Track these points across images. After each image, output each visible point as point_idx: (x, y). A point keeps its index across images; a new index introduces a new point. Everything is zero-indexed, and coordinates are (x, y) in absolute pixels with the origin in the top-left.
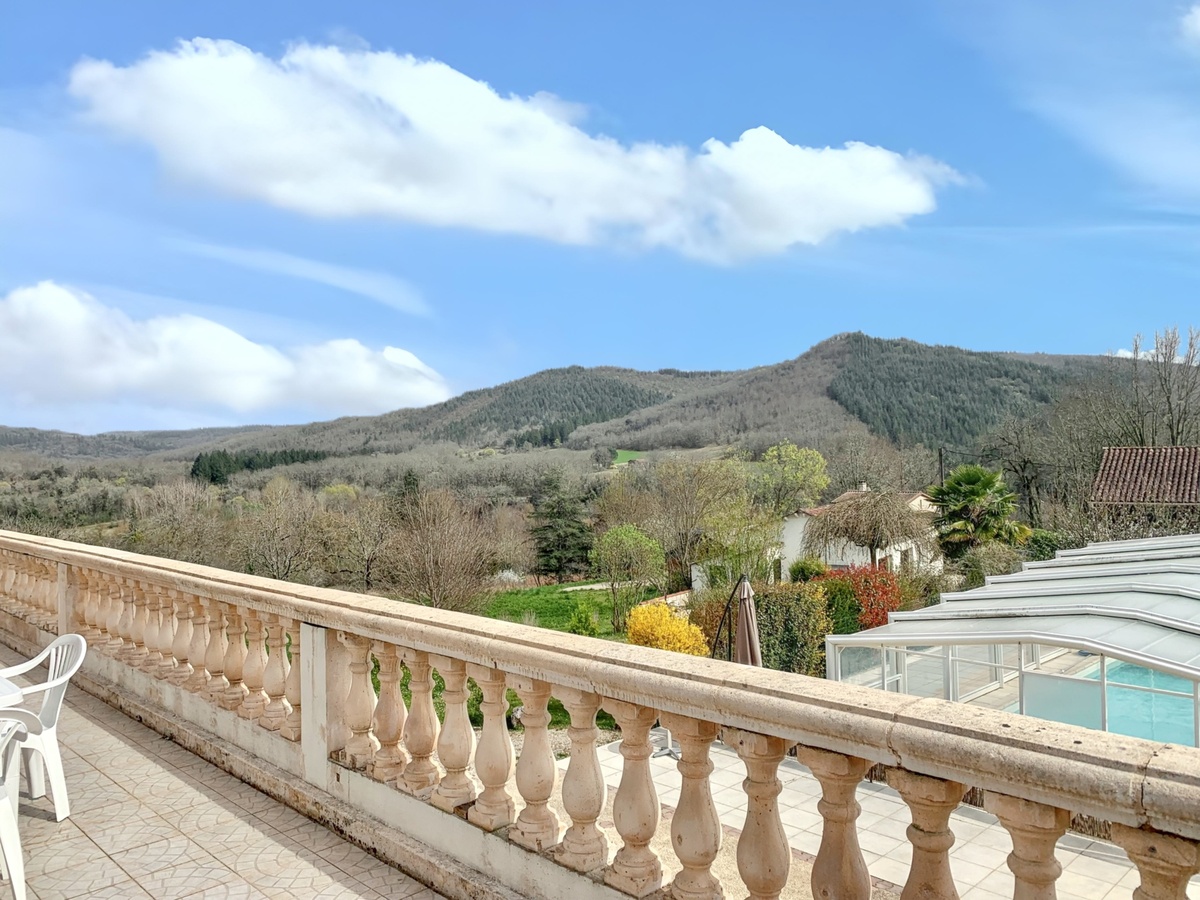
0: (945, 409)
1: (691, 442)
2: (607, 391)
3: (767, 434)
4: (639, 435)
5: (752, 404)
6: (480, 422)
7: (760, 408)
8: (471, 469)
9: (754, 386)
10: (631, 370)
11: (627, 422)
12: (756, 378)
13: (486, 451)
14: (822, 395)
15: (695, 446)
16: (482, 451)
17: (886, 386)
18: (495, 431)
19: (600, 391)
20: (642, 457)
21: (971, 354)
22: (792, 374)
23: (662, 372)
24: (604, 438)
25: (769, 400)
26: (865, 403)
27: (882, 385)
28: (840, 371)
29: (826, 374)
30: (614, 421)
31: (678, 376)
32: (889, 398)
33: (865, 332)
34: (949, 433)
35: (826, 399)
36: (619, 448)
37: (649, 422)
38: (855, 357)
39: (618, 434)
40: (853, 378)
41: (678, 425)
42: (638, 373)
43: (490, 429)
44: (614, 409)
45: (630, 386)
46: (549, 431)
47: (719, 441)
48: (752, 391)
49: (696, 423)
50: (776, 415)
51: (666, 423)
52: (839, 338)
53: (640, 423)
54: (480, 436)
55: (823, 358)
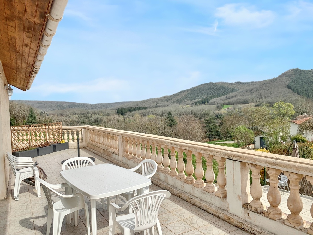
1: (245, 102)
2: (220, 89)
3: (269, 99)
4: (230, 101)
5: (264, 91)
6: (185, 99)
7: (266, 92)
8: (183, 111)
9: (264, 86)
10: (227, 83)
11: (226, 97)
12: (265, 83)
13: (187, 106)
14: (286, 87)
15: (246, 103)
16: (186, 106)
18: (189, 101)
19: (218, 89)
20: (231, 107)
22: (276, 82)
23: (236, 83)
24: (219, 102)
25: (269, 89)
26: (299, 89)
27: (305, 84)
28: (292, 80)
29: (287, 81)
30: (222, 97)
31: (241, 84)
32: (308, 88)
33: (299, 68)
35: (287, 89)
36: (224, 104)
37: (232, 97)
38: (296, 76)
39: (223, 100)
40: (296, 82)
41: (241, 97)
42: (229, 83)
43: (188, 100)
44: (222, 94)
45: (227, 87)
46: (204, 100)
47: (254, 102)
48: (263, 87)
49: (247, 97)
50: (271, 94)
51: (238, 97)
52: (291, 71)
53: (230, 97)
54: (185, 102)
55: (286, 76)
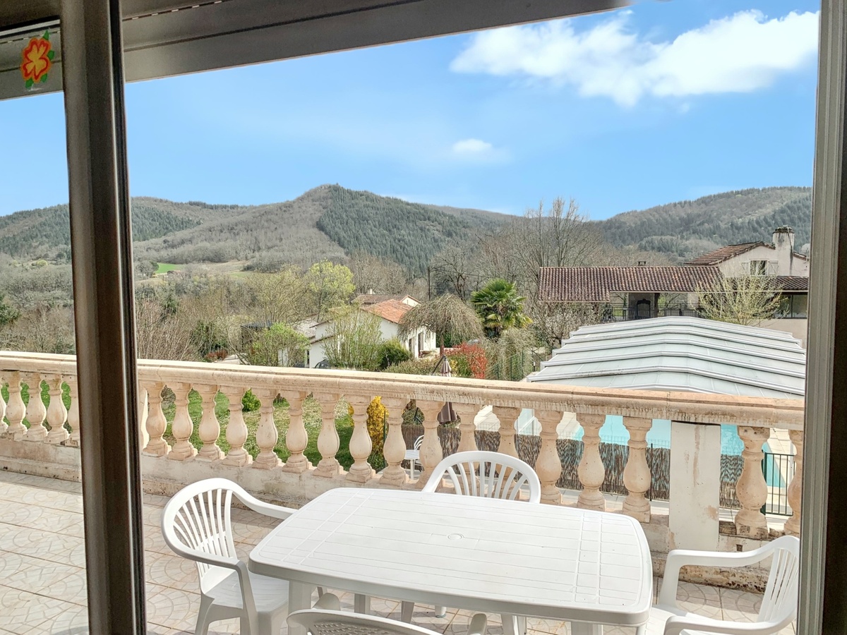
0: (392, 240)
1: (217, 258)
2: (146, 216)
3: (276, 253)
4: (175, 252)
5: (263, 231)
6: (32, 238)
7: (269, 234)
8: (27, 276)
9: (264, 218)
10: (166, 201)
11: (165, 242)
12: (266, 212)
13: (39, 262)
14: (313, 227)
15: (220, 261)
16: (34, 262)
17: (355, 222)
18: (47, 245)
19: (140, 215)
20: (179, 269)
21: (408, 204)
22: (292, 211)
23: (191, 204)
24: (145, 253)
25: (276, 228)
26: (342, 234)
27: (353, 222)
28: (325, 210)
29: (314, 212)
30: (153, 241)
31: (205, 208)
32: (358, 231)
33: (341, 185)
34: (395, 256)
35: (316, 230)
36: (160, 261)
37: (183, 242)
38: (334, 201)
39: (157, 250)
40: (334, 217)
41: (207, 244)
42: (172, 203)
43: (41, 244)
44: (153, 231)
45: (165, 213)
47: (239, 258)
48: (263, 222)
49: (222, 244)
50: (281, 239)
51: (197, 244)
52: (323, 188)
53: (176, 243)
54: (32, 250)
55: (313, 200)
